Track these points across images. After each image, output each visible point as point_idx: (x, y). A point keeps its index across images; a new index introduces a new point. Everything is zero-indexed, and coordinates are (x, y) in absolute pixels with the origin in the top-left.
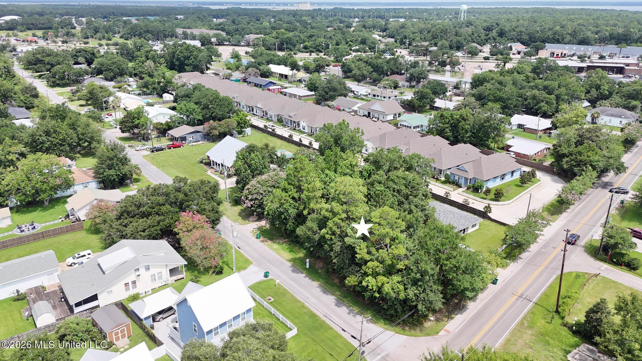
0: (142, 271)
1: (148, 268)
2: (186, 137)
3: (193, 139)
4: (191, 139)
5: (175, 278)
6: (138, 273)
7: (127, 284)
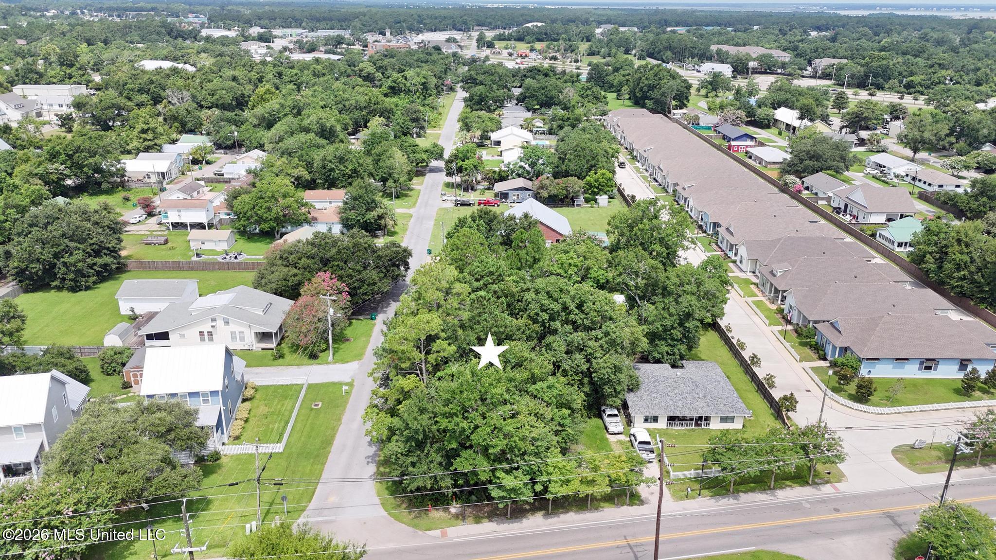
0: (220, 323)
1: (227, 323)
2: (507, 194)
3: (518, 198)
4: (516, 198)
5: (264, 345)
6: (213, 324)
7: (201, 333)
